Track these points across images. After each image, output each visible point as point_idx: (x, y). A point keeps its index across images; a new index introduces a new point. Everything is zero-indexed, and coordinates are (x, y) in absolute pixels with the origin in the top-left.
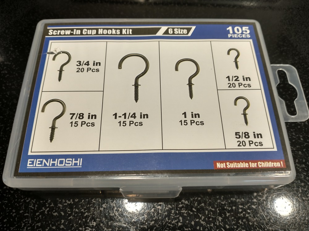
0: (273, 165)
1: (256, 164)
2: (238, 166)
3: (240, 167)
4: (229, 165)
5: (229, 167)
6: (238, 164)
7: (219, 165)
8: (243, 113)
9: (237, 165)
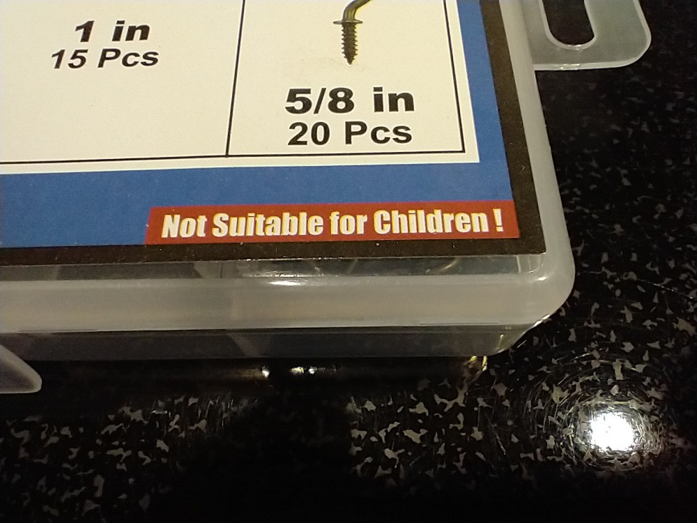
0: (453, 223)
1: (362, 219)
2: (269, 229)
3: (277, 233)
4: (224, 227)
5: (223, 234)
6: (269, 221)
7: (174, 228)
8: (340, 19)
9: (265, 225)
